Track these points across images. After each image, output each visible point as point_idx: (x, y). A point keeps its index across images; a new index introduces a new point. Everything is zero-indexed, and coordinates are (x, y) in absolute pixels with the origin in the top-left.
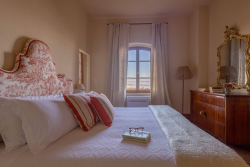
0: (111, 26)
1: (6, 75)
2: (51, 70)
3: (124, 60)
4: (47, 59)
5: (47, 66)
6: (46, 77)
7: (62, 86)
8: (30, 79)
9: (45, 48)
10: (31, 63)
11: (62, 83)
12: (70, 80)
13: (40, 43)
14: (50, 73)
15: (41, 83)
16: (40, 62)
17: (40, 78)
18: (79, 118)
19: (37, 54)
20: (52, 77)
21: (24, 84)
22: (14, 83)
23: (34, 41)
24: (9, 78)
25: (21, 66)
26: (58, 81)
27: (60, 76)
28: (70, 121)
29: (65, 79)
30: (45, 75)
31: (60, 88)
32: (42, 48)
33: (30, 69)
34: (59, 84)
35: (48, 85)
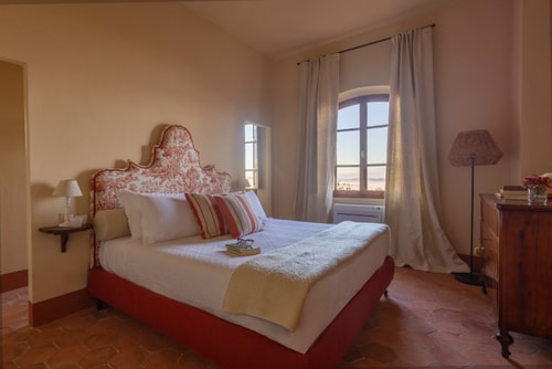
0: (304, 65)
1: (141, 170)
2: (191, 161)
3: (326, 131)
4: (186, 148)
5: (185, 157)
6: (185, 170)
7: (208, 182)
8: (165, 174)
9: (183, 132)
10: (166, 155)
11: (209, 179)
12: (224, 174)
13: (177, 129)
14: (190, 165)
15: (179, 178)
16: (177, 152)
17: (177, 173)
18: (199, 222)
19: (173, 143)
20: (193, 170)
21: (158, 180)
22: (148, 179)
23: (171, 128)
24: (144, 173)
25: (156, 160)
26: (202, 176)
27: (208, 169)
28: (188, 224)
29: (214, 173)
30: (183, 169)
31: (206, 185)
32: (178, 134)
33: (165, 162)
34: (205, 179)
35: (187, 180)
